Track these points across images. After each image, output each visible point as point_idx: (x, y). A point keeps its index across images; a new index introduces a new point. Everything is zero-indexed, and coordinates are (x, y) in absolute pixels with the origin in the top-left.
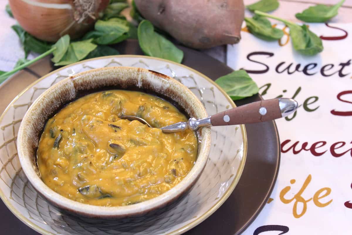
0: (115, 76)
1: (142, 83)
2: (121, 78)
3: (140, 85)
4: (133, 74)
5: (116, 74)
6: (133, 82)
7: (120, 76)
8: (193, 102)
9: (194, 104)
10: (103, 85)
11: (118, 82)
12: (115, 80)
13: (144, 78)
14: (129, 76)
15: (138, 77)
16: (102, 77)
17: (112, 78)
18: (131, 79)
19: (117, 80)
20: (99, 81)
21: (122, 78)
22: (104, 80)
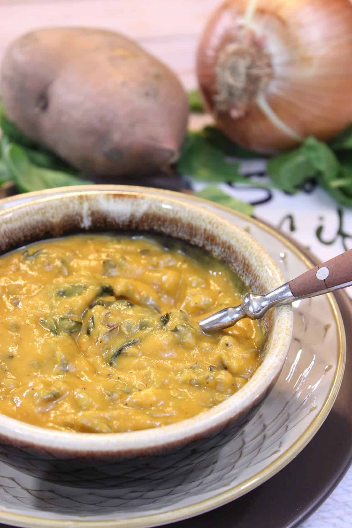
0: (38, 217)
1: (90, 219)
2: (50, 219)
3: (87, 223)
4: (71, 206)
5: (40, 212)
6: (74, 221)
7: (47, 214)
8: (207, 221)
9: (210, 223)
10: (20, 239)
11: (46, 227)
12: (40, 224)
13: (94, 208)
14: (65, 211)
15: (82, 208)
16: (17, 225)
17: (34, 223)
18: (69, 216)
19: (44, 224)
20: (12, 234)
21: (53, 217)
22: (20, 228)
